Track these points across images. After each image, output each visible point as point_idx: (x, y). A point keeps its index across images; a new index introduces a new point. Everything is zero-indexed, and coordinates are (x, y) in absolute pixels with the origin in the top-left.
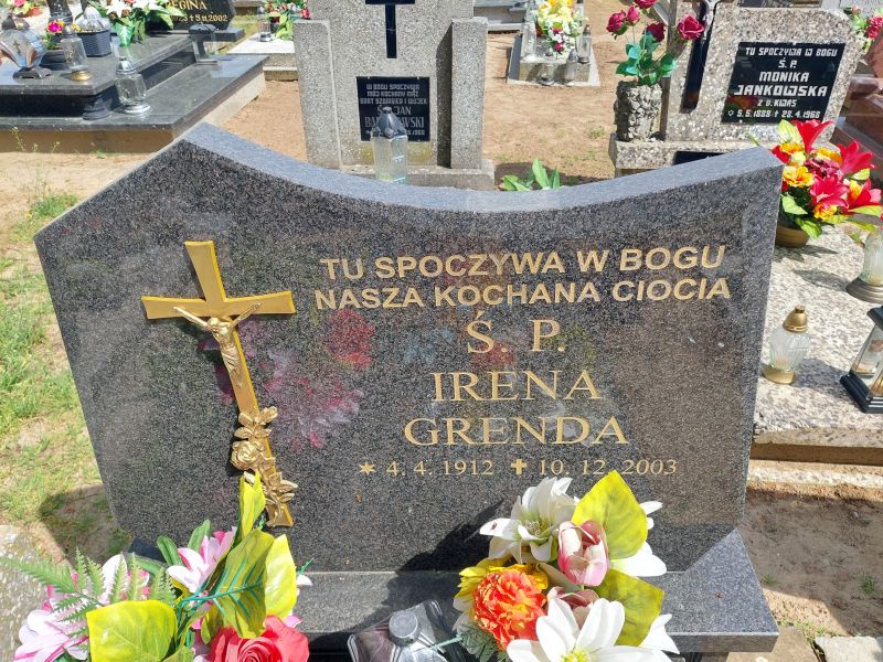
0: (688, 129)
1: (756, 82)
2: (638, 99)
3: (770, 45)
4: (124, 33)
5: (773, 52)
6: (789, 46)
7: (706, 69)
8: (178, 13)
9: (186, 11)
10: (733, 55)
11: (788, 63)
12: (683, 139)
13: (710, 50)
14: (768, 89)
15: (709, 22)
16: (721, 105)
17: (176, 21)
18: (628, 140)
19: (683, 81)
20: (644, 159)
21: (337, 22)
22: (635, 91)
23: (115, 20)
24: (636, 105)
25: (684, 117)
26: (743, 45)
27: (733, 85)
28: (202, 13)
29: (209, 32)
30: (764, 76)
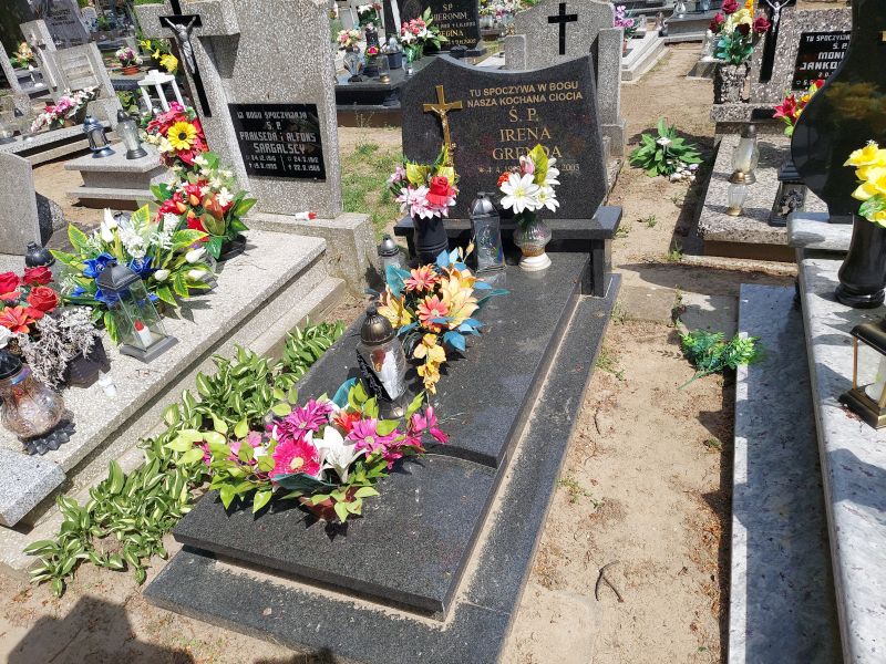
0: (766, 94)
1: (816, 60)
2: (727, 74)
3: (824, 34)
4: (411, 53)
5: (827, 38)
6: (841, 33)
7: (777, 52)
8: (444, 39)
9: (450, 38)
10: (797, 42)
11: (840, 46)
12: (762, 102)
13: (779, 39)
14: (825, 65)
15: (776, 20)
16: (791, 77)
17: (443, 44)
18: (722, 103)
19: (760, 60)
20: (731, 115)
21: (531, 35)
22: (724, 69)
23: (405, 45)
24: (725, 78)
25: (762, 86)
26: (804, 35)
27: (799, 64)
28: (459, 38)
29: (464, 51)
30: (821, 55)
